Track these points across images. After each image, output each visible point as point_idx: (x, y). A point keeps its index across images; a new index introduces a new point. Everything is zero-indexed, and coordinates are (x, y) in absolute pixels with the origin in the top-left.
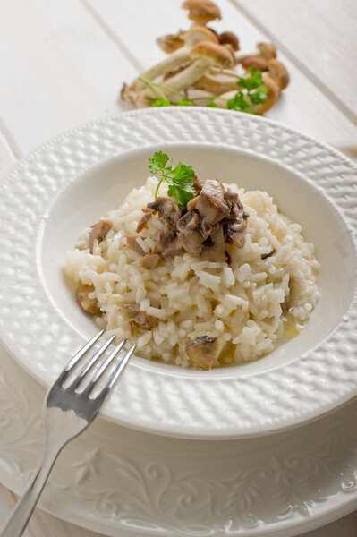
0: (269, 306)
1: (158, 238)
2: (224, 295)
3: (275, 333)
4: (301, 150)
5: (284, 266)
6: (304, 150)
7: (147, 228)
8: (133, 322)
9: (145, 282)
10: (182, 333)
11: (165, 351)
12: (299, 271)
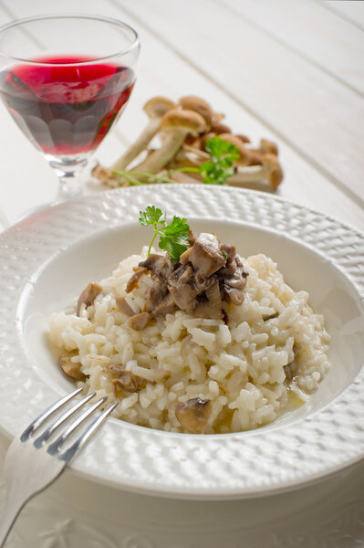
0: (270, 370)
1: (148, 295)
2: (219, 355)
3: (277, 400)
4: (310, 223)
5: (288, 328)
6: (313, 223)
7: (138, 287)
8: (118, 383)
9: (133, 342)
10: (172, 396)
11: (152, 416)
12: (305, 335)
